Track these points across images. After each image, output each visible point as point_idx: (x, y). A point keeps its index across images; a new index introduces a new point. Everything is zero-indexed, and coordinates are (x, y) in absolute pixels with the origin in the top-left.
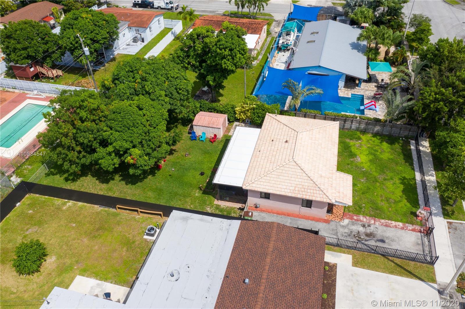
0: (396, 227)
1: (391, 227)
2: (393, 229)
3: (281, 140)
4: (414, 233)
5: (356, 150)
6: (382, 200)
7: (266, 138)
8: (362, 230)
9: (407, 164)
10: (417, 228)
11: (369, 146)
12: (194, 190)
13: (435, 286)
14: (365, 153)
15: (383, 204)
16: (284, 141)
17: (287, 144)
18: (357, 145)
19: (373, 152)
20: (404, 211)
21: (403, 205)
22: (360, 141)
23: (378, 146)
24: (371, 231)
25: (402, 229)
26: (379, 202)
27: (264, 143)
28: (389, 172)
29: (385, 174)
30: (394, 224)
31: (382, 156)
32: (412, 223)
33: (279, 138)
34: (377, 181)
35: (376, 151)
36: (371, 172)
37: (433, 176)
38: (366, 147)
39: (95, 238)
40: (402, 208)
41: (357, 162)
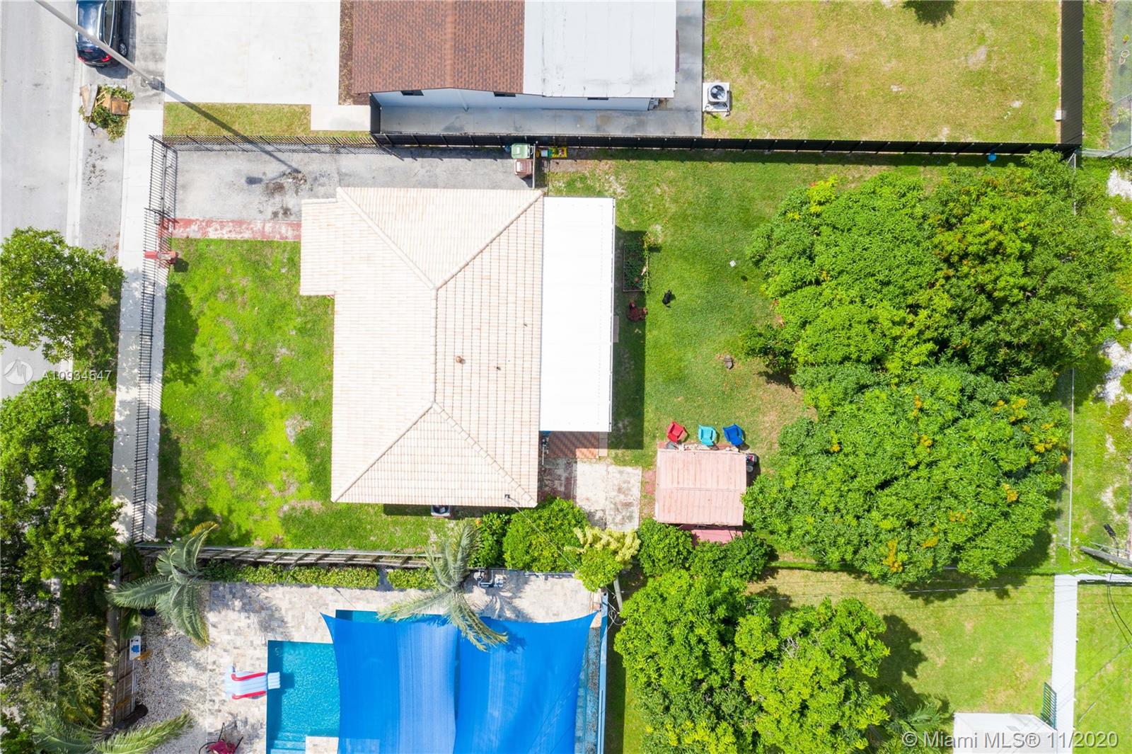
0: (222, 224)
1: (232, 221)
2: (229, 216)
3: (476, 368)
4: (187, 216)
5: (295, 465)
6: (245, 292)
7: (519, 382)
8: (290, 201)
9: (174, 435)
10: (179, 232)
11: (263, 494)
12: (669, 240)
13: (167, 98)
14: (273, 457)
15: (243, 281)
16: (467, 366)
17: (458, 353)
18: (293, 489)
19: (253, 468)
20: (201, 271)
21: (200, 288)
22: (284, 512)
23: (239, 498)
24: (272, 201)
25: (209, 223)
26: (251, 285)
27: (519, 362)
28: (221, 396)
29: (231, 383)
30: (224, 232)
31: (232, 454)
32: (189, 241)
33: (484, 382)
34: (251, 355)
35: (246, 474)
36: (263, 385)
37: (121, 402)
38: (270, 486)
39: (832, 66)
40: (203, 279)
41: (295, 418)
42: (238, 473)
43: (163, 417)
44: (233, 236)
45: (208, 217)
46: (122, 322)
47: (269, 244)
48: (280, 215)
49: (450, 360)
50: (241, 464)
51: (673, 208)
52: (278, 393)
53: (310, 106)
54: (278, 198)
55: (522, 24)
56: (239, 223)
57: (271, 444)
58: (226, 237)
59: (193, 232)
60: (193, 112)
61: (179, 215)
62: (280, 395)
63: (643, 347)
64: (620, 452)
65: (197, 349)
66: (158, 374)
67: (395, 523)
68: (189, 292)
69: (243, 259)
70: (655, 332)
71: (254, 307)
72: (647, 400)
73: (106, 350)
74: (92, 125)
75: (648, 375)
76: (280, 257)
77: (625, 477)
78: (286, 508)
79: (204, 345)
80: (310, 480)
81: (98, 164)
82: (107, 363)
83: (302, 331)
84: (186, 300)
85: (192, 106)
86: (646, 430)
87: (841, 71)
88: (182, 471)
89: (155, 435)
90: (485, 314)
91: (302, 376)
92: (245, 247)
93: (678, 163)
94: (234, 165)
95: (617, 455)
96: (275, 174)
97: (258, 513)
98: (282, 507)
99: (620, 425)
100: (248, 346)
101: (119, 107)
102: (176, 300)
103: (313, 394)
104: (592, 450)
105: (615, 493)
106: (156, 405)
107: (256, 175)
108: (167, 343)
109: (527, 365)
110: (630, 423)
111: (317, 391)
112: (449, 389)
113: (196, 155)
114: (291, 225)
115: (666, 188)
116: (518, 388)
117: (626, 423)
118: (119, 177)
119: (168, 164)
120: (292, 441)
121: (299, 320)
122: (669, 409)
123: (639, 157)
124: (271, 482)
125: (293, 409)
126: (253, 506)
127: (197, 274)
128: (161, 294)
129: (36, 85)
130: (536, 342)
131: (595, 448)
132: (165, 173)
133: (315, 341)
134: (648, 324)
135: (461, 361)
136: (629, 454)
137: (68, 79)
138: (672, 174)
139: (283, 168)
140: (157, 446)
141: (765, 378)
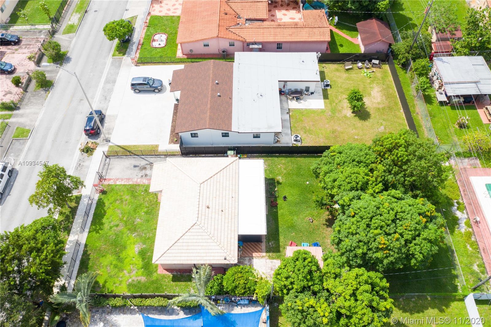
0: (122, 180)
1: (126, 179)
2: (125, 177)
3: (214, 211)
4: (111, 177)
5: (137, 262)
6: (127, 200)
7: (230, 216)
8: (148, 172)
9: (89, 253)
10: (106, 183)
11: (121, 275)
12: (284, 181)
13: (110, 144)
14: (127, 260)
15: (127, 197)
16: (210, 210)
17: (207, 205)
18: (134, 272)
19: (119, 264)
20: (111, 194)
21: (110, 200)
22: (129, 282)
23: (111, 277)
24: (142, 172)
25: (117, 179)
26: (129, 198)
27: (230, 209)
28: (111, 237)
29: (116, 232)
30: (122, 182)
31: (111, 259)
32: (109, 185)
33: (217, 216)
34: (126, 222)
35: (116, 266)
36: (128, 232)
37: (69, 241)
38: (125, 272)
39: (334, 132)
40: (112, 197)
41: (139, 244)
42: (112, 266)
43: (86, 246)
44: (126, 183)
45: (117, 178)
46: (78, 212)
47: (139, 185)
48: (144, 176)
49: (204, 207)
50: (114, 263)
51: (285, 171)
52: (134, 235)
53: (159, 145)
54: (144, 171)
55: (232, 114)
56: (129, 179)
57: (128, 255)
58: (123, 184)
59: (111, 182)
60: (118, 147)
61: (107, 177)
62: (134, 236)
63: (277, 215)
64: (271, 254)
65: (104, 220)
66: (87, 230)
67: (176, 286)
68: (106, 201)
69: (128, 190)
70: (282, 211)
71: (129, 205)
72: (280, 234)
73: (69, 222)
74: (83, 153)
75: (280, 225)
76: (141, 189)
77: (273, 264)
78: (130, 280)
79: (108, 219)
80: (142, 268)
81: (82, 164)
82: (68, 226)
83: (146, 213)
84: (104, 203)
85: (118, 146)
86: (280, 245)
87: (337, 133)
88: (89, 266)
89: (81, 252)
90: (218, 193)
91: (144, 228)
92: (129, 186)
93: (286, 158)
94: (130, 162)
95: (269, 255)
96: (144, 164)
97: (118, 282)
98: (128, 280)
99: (270, 244)
100: (125, 219)
101: (93, 146)
102: (100, 203)
103: (148, 235)
104: (260, 253)
105: (270, 271)
106: (83, 241)
107: (137, 165)
108: (94, 219)
109: (233, 211)
110: (274, 243)
111: (149, 234)
112: (203, 217)
113: (117, 160)
114: (147, 179)
115: (282, 166)
116: (230, 218)
117: (272, 243)
118: (88, 167)
119: (106, 162)
120: (137, 253)
121: (146, 209)
122: (289, 237)
123: (272, 157)
124: (126, 270)
125: (139, 240)
126: (116, 280)
127: (109, 195)
128: (95, 202)
129: (66, 142)
130: (237, 204)
131: (261, 252)
132: (105, 165)
133: (151, 216)
134: (278, 208)
135: (208, 207)
136: (274, 254)
137: (78, 140)
138: (283, 161)
139: (147, 162)
140: (81, 257)
141: (326, 226)
